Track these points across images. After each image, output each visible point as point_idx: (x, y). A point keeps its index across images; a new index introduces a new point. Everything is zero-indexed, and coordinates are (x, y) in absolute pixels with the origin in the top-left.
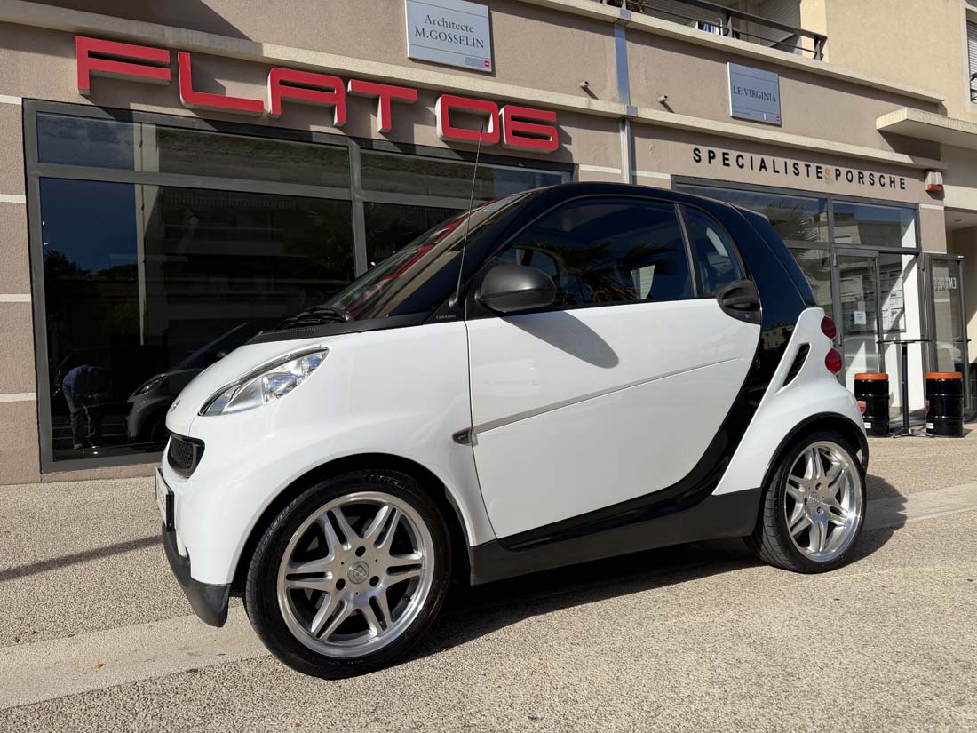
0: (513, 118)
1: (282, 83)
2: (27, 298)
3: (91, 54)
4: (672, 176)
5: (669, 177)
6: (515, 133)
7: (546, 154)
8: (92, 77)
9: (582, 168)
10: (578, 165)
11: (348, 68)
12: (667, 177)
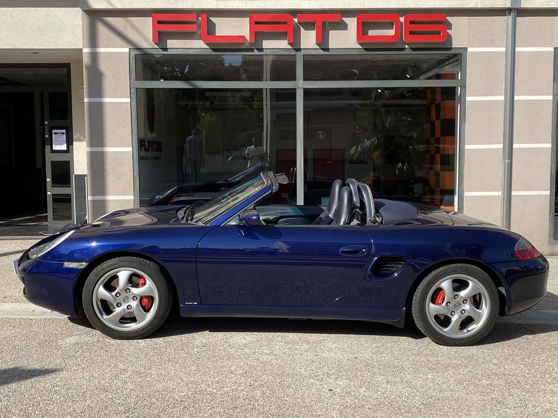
0: (411, 23)
1: (256, 23)
2: (130, 149)
3: (159, 22)
4: (555, 49)
5: (553, 50)
6: (411, 33)
7: (440, 44)
8: (160, 33)
9: (470, 50)
10: (466, 49)
11: (296, 8)
12: (552, 49)
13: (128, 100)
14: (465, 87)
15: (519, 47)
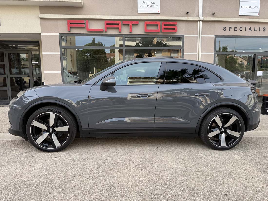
0: (164, 25)
3: (70, 23)
6: (164, 29)
10: (184, 35)
11: (122, 19)
12: (214, 36)
13: (59, 53)
14: (184, 49)
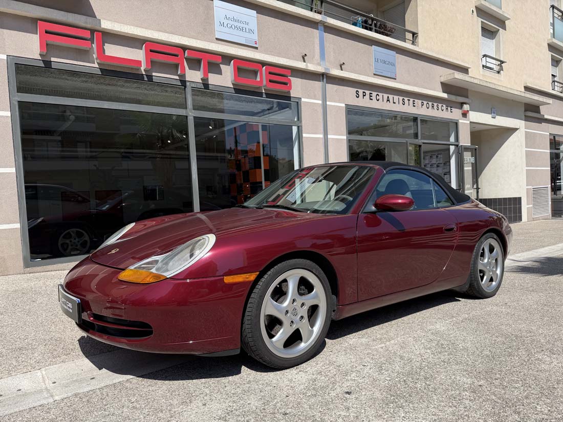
0: (270, 73)
1: (151, 51)
2: (13, 170)
3: (47, 32)
6: (270, 81)
9: (303, 100)
10: (301, 98)
11: (186, 44)
12: (344, 105)
13: (8, 114)
14: (302, 126)
15: (329, 101)
